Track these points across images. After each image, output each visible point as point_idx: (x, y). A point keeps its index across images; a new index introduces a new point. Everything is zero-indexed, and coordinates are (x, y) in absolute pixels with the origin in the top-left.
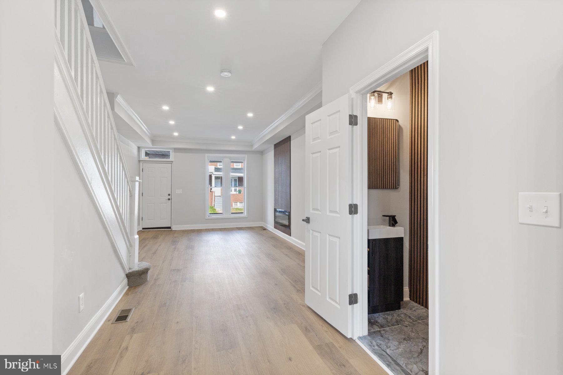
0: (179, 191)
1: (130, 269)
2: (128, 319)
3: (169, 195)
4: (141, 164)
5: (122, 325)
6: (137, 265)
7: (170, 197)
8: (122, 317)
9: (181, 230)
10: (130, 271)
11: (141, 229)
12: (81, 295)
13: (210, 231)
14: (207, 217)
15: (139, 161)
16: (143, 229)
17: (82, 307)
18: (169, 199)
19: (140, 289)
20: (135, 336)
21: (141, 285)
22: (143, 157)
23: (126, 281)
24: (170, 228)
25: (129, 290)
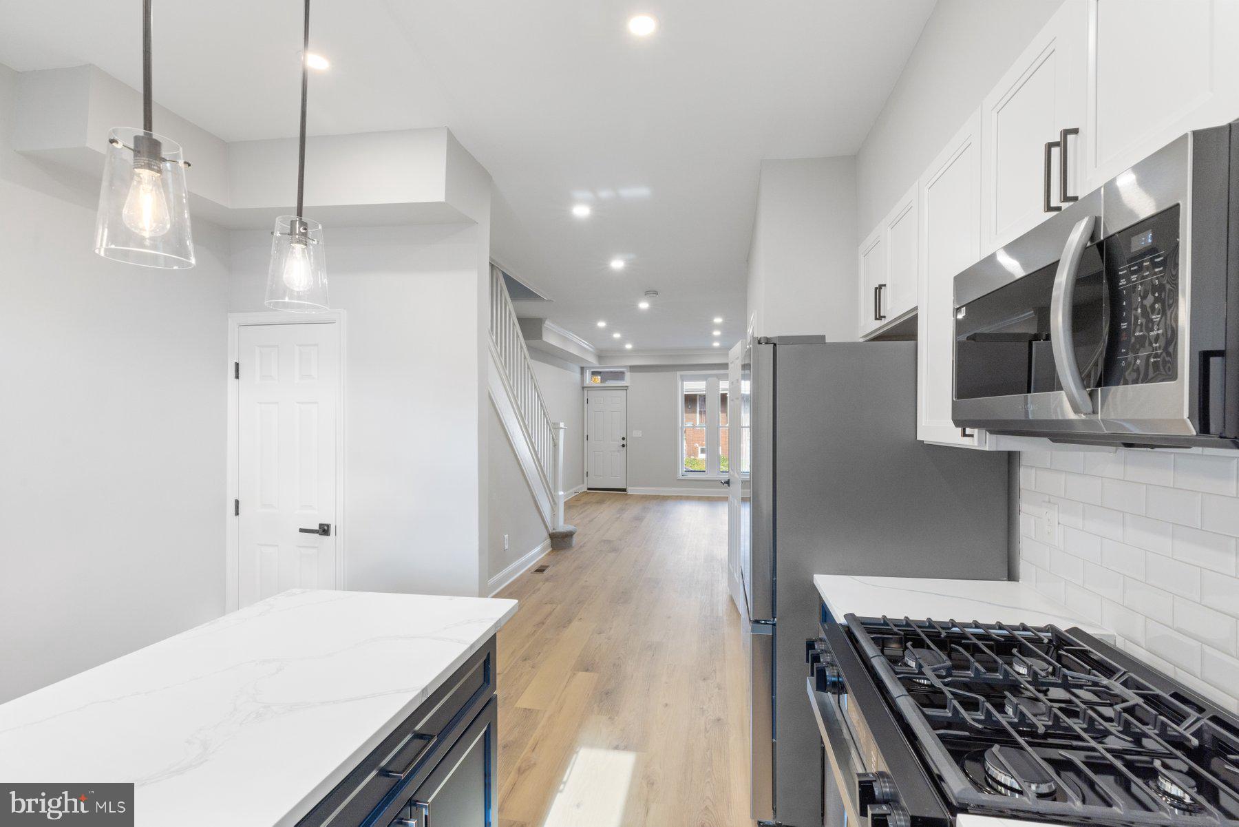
0: (637, 433)
1: (554, 529)
2: (545, 572)
3: (623, 439)
4: (585, 392)
5: (539, 576)
6: (562, 526)
7: (624, 442)
8: (540, 570)
9: (639, 495)
10: (554, 531)
11: (586, 490)
12: (506, 536)
13: (681, 499)
14: (681, 477)
15: (583, 388)
16: (589, 489)
17: (507, 547)
18: (623, 446)
19: (562, 552)
20: (547, 583)
21: (565, 549)
22: (587, 382)
23: (548, 541)
24: (624, 490)
25: (552, 551)
